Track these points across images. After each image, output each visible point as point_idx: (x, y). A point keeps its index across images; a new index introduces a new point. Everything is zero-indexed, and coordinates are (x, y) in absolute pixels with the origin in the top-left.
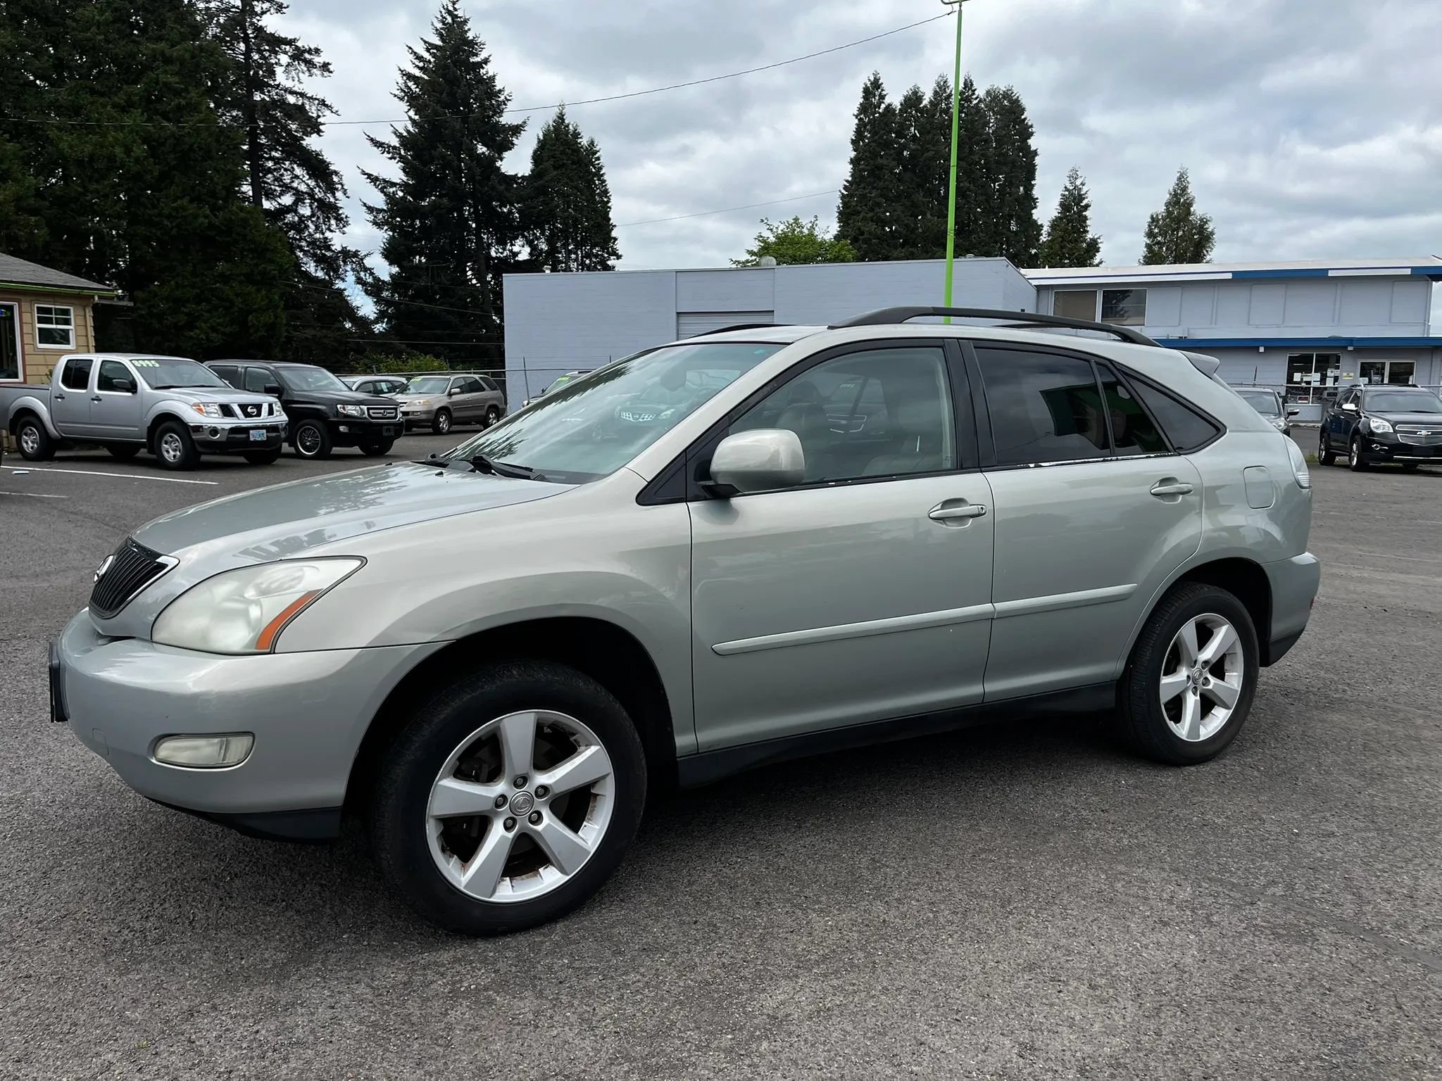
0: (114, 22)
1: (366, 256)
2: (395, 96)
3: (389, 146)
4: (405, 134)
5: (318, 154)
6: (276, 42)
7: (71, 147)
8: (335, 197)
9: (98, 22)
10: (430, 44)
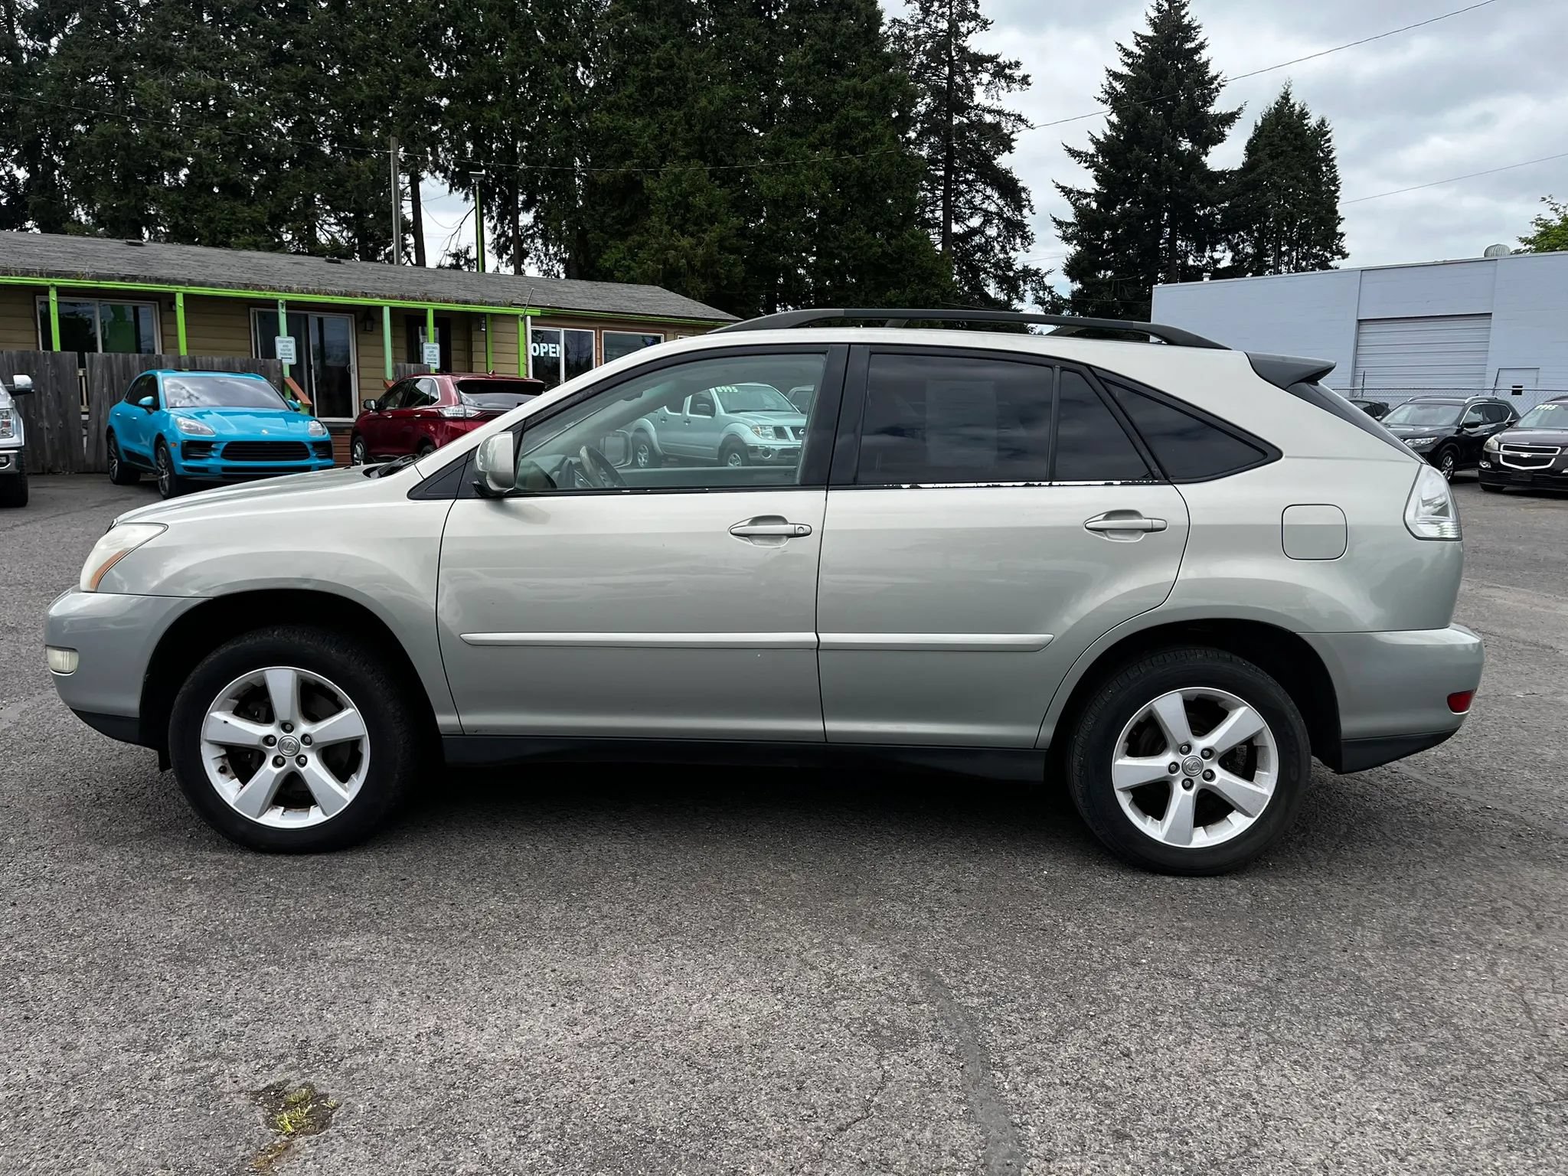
0: (815, 63)
1: (1046, 274)
2: (1099, 99)
3: (1087, 154)
4: (1102, 140)
5: (1008, 172)
6: (978, 61)
7: (769, 188)
8: (1021, 215)
9: (801, 65)
10: (1142, 37)
